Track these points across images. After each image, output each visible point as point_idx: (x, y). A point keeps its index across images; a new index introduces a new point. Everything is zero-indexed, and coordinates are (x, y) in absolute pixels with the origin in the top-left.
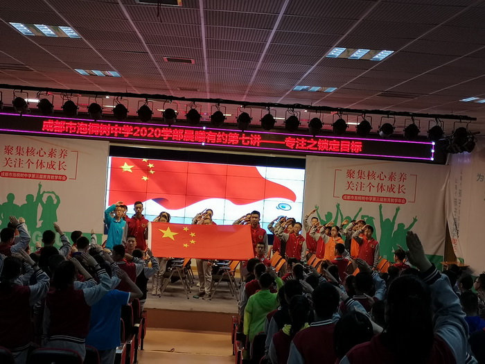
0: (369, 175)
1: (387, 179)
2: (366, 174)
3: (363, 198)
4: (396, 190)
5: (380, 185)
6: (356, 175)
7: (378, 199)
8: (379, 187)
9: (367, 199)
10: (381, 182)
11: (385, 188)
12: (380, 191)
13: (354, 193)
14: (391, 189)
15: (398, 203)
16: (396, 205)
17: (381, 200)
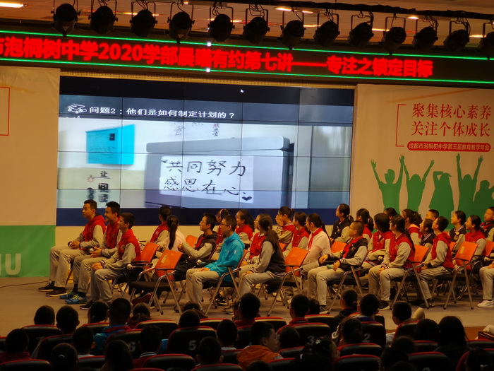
0: (442, 111)
1: (467, 115)
2: (439, 110)
3: (435, 146)
4: (477, 131)
5: (458, 125)
6: (426, 112)
7: (455, 147)
8: (457, 128)
9: (441, 147)
10: (459, 120)
11: (464, 129)
12: (457, 135)
13: (424, 138)
14: (471, 131)
15: (480, 150)
16: (478, 154)
17: (459, 148)
